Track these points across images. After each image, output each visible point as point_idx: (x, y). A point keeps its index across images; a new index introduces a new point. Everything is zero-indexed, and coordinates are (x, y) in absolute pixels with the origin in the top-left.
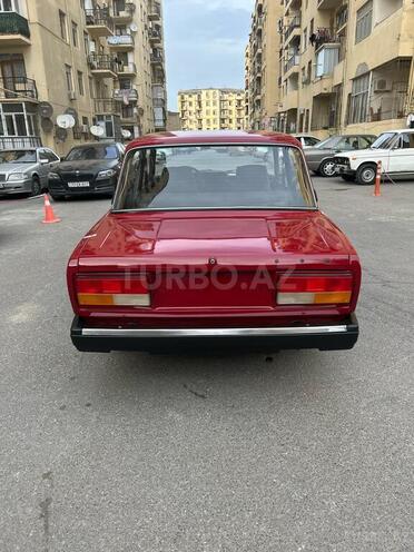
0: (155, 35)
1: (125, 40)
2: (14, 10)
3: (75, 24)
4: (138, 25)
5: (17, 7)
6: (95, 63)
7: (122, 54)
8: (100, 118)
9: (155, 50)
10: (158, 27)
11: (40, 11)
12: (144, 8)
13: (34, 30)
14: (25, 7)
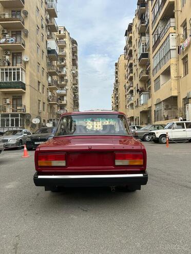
0: (75, 90)
1: (63, 92)
2: (20, 80)
3: (44, 86)
4: (69, 87)
5: (22, 80)
6: (50, 100)
7: (62, 97)
8: (51, 120)
9: (75, 95)
10: (77, 87)
11: (31, 81)
12: (72, 81)
13: (27, 87)
14: (25, 79)
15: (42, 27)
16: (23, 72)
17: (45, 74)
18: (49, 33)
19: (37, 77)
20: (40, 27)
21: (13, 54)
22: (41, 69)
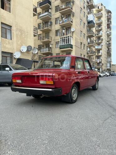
0: (109, 45)
1: (100, 47)
2: (70, 43)
4: (104, 43)
6: (89, 53)
7: (99, 50)
9: (109, 49)
10: (110, 43)
11: (76, 43)
12: (106, 39)
13: (74, 47)
14: (73, 42)
15: (84, 8)
16: (71, 38)
17: (86, 37)
18: (89, 10)
19: (80, 40)
20: (83, 8)
21: (66, 28)
22: (83, 35)
